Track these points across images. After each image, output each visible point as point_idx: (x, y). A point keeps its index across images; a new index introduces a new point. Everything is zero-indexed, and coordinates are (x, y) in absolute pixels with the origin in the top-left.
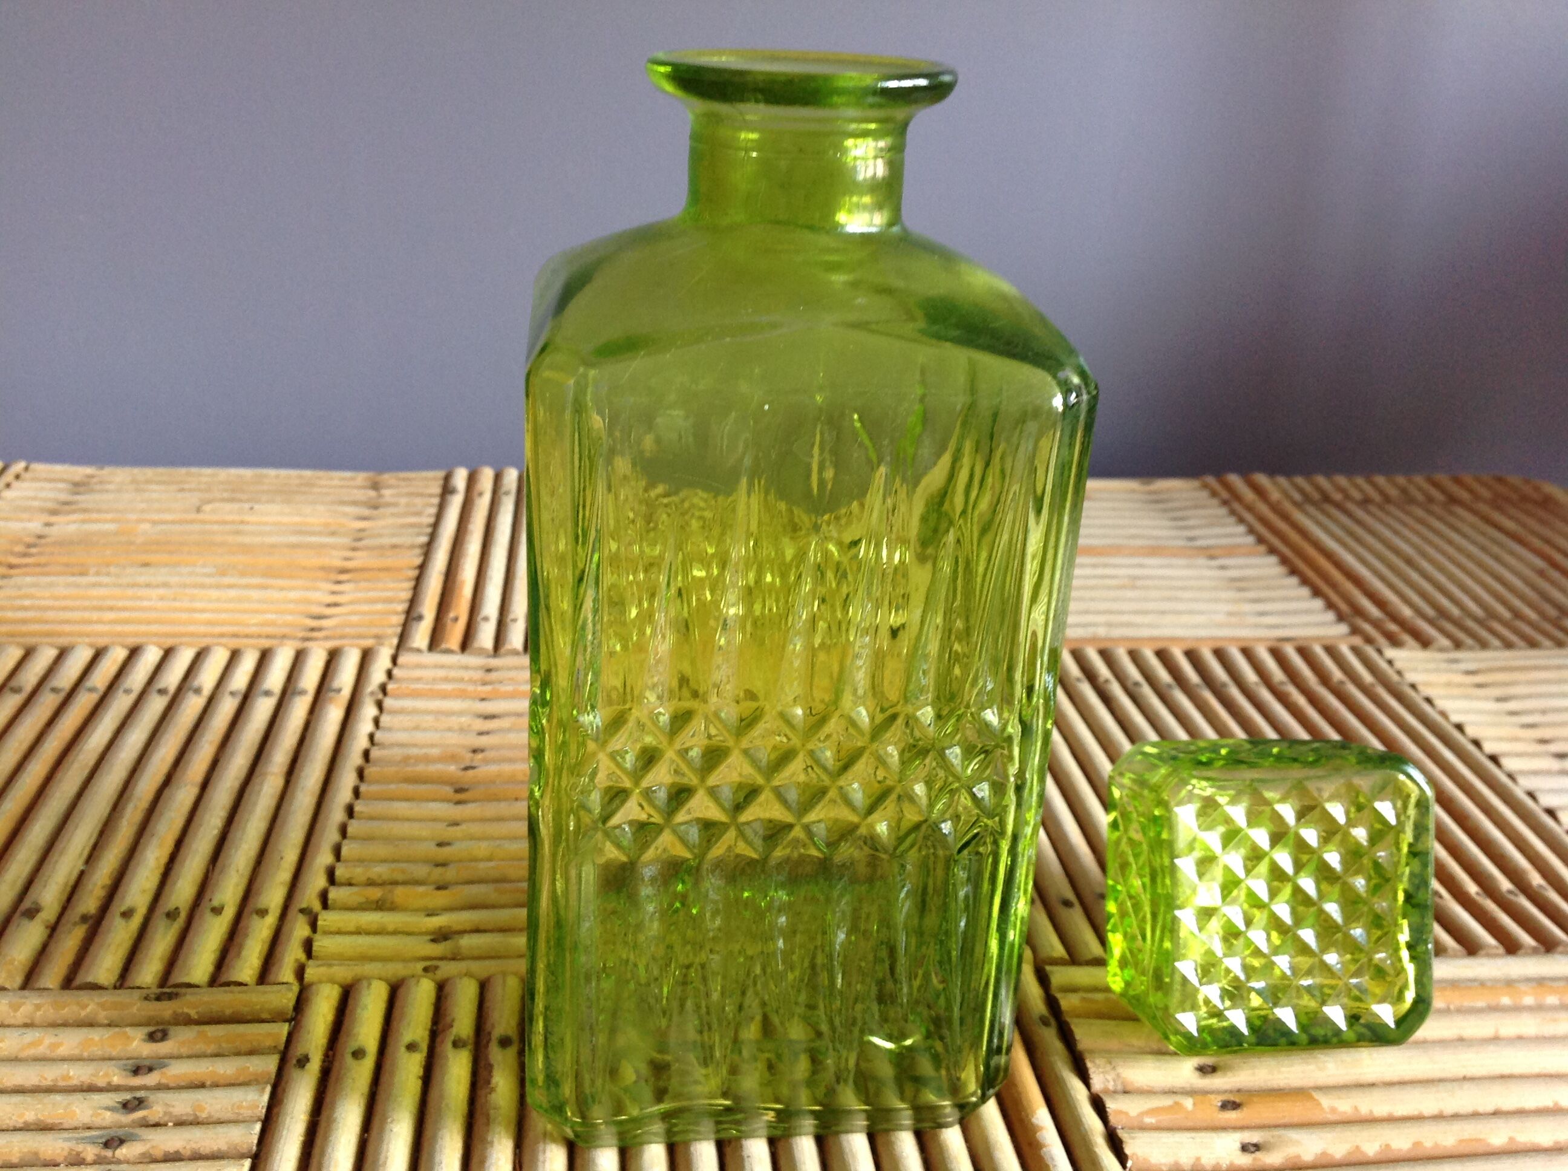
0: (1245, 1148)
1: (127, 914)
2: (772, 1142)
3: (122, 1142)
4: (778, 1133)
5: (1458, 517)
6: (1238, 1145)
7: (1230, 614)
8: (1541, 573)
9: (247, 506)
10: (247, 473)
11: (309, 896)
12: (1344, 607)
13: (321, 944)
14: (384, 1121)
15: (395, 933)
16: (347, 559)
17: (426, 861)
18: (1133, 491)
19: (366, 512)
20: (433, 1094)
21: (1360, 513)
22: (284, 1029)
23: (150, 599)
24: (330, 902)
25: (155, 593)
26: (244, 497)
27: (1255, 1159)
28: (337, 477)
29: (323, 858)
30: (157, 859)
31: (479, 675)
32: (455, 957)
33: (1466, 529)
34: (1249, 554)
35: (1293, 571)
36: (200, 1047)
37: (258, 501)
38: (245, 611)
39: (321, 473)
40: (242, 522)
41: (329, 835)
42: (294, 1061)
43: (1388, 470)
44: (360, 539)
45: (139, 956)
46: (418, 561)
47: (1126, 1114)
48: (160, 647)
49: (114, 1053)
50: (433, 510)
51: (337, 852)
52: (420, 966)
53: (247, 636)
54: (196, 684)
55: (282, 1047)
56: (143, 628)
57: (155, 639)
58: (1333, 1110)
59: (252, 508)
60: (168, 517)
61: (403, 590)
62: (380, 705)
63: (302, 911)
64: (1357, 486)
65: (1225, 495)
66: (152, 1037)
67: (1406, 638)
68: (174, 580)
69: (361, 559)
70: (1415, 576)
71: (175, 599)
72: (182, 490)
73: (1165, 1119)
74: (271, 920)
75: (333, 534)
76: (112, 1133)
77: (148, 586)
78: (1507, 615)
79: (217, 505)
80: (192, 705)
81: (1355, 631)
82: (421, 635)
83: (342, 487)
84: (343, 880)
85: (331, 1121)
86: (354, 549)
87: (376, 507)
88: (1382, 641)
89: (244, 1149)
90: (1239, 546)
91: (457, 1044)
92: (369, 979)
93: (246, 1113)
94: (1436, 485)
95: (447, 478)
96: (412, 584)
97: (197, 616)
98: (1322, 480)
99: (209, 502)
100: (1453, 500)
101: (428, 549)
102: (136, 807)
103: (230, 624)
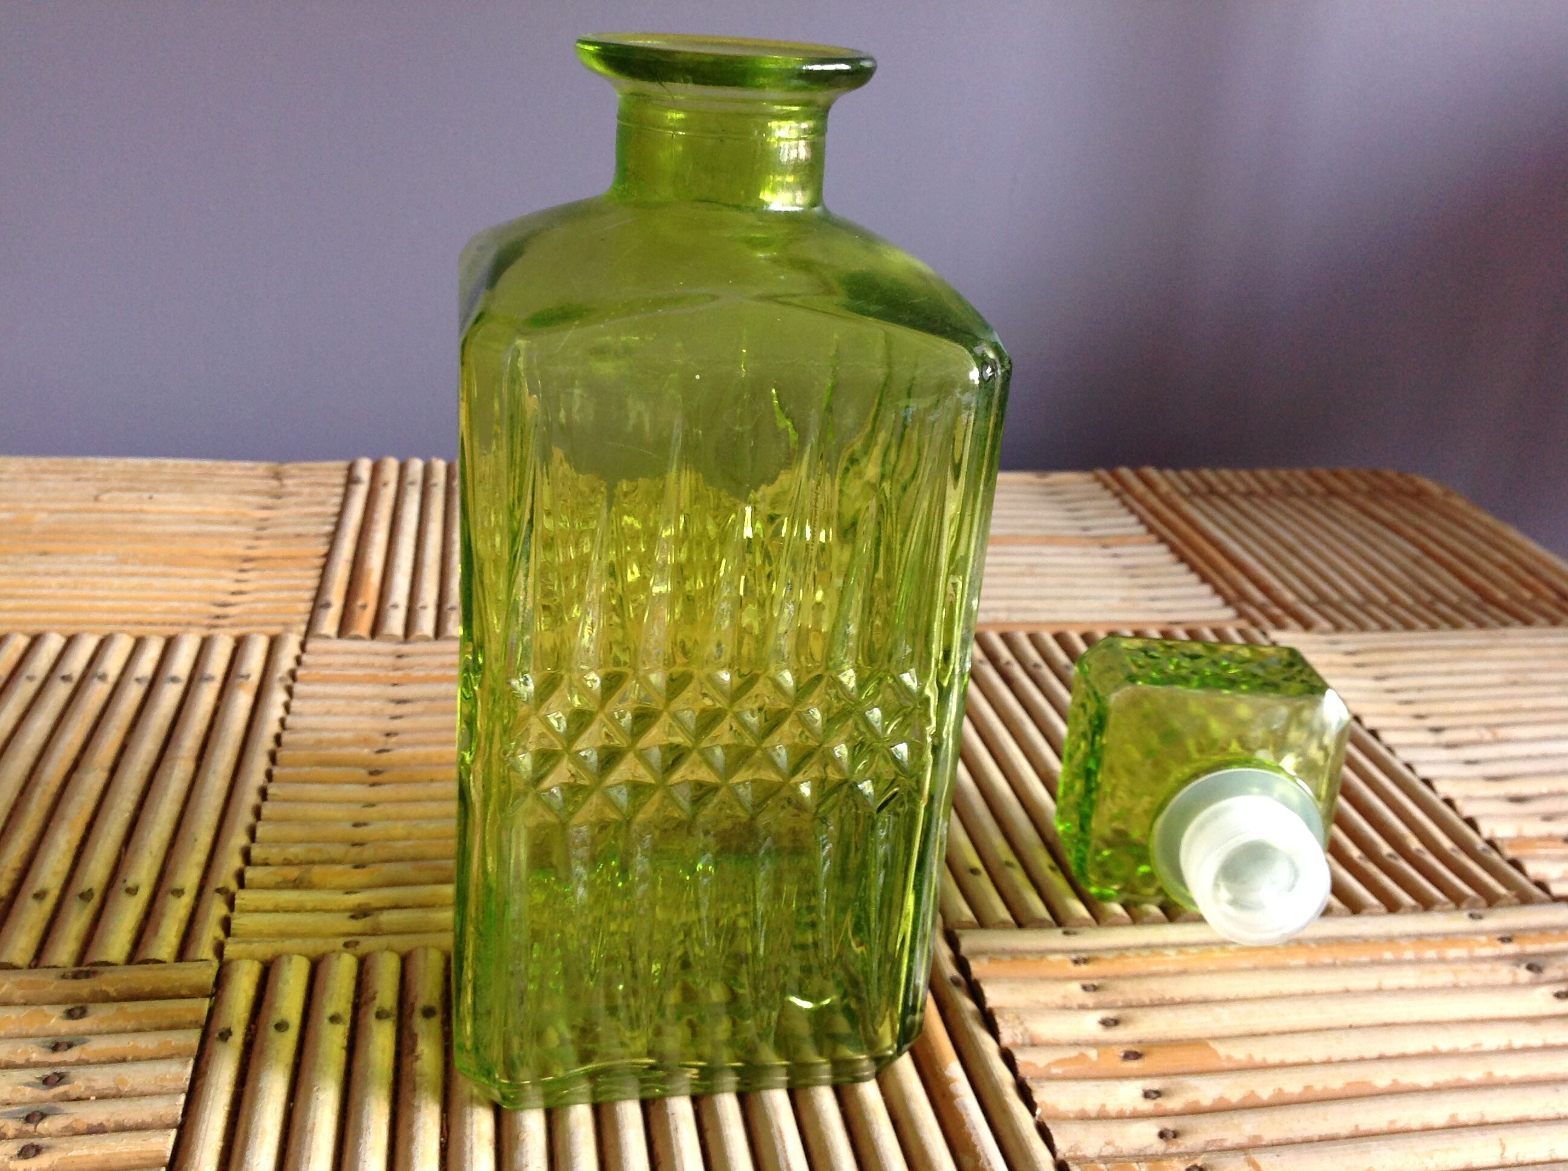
0: (1147, 1095)
1: (40, 896)
2: (695, 1100)
3: (43, 1116)
4: (700, 1090)
5: (1336, 508)
6: (1140, 1093)
7: (1124, 599)
8: (1416, 561)
9: (146, 495)
10: (146, 462)
11: (225, 876)
12: (1230, 592)
13: (240, 922)
14: (310, 1090)
15: (314, 910)
16: (249, 548)
17: (342, 841)
18: (1030, 484)
19: (269, 501)
20: (358, 1065)
21: (1244, 505)
22: (206, 1004)
23: (50, 587)
24: (246, 882)
25: (54, 581)
26: (144, 486)
27: (1156, 1105)
28: (238, 467)
29: (238, 839)
30: (68, 842)
31: (389, 661)
32: (375, 932)
33: (1343, 518)
34: (1140, 543)
35: (1182, 559)
36: (120, 1023)
37: (157, 491)
38: (147, 599)
39: (221, 463)
40: (142, 511)
41: (244, 817)
42: (217, 1035)
43: (1271, 464)
44: (263, 529)
45: (55, 935)
46: (324, 549)
47: (1033, 1065)
48: (61, 633)
49: (32, 1031)
50: (338, 500)
51: (252, 833)
52: (341, 941)
53: (150, 624)
54: (100, 670)
55: (203, 1021)
56: (43, 616)
57: (57, 627)
58: (1229, 1058)
59: (151, 498)
60: (67, 506)
61: (310, 578)
62: (289, 691)
63: (218, 891)
64: (1241, 479)
65: (1117, 487)
66: (70, 1015)
67: (1289, 621)
68: (73, 568)
69: (265, 548)
70: (1296, 563)
71: (75, 588)
72: (78, 480)
73: (1072, 1069)
74: (186, 901)
75: (236, 523)
76: (34, 1108)
77: (47, 574)
78: (1384, 599)
79: (115, 494)
80: (98, 692)
81: (1241, 614)
82: (329, 622)
83: (243, 476)
84: (259, 861)
85: (256, 1091)
86: (258, 538)
87: (278, 497)
88: (1267, 624)
89: (169, 1120)
90: (1131, 535)
91: (380, 1015)
92: (289, 955)
93: (171, 1085)
94: (1318, 479)
95: (351, 469)
96: (318, 572)
97: (100, 604)
98: (1207, 473)
99: (108, 491)
100: (1331, 492)
101: (333, 538)
102: (44, 792)
103: (132, 612)
